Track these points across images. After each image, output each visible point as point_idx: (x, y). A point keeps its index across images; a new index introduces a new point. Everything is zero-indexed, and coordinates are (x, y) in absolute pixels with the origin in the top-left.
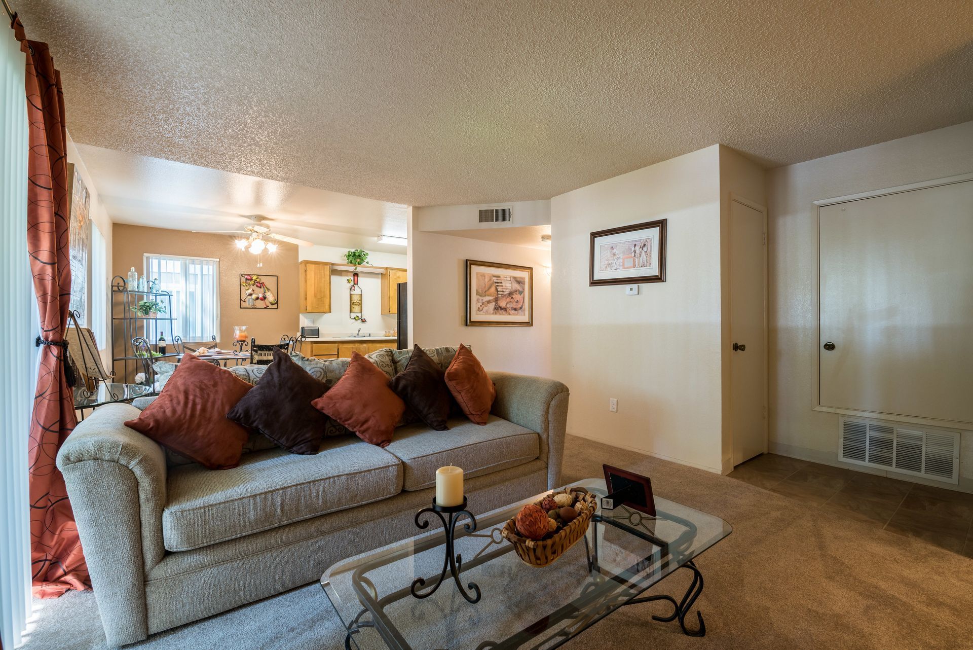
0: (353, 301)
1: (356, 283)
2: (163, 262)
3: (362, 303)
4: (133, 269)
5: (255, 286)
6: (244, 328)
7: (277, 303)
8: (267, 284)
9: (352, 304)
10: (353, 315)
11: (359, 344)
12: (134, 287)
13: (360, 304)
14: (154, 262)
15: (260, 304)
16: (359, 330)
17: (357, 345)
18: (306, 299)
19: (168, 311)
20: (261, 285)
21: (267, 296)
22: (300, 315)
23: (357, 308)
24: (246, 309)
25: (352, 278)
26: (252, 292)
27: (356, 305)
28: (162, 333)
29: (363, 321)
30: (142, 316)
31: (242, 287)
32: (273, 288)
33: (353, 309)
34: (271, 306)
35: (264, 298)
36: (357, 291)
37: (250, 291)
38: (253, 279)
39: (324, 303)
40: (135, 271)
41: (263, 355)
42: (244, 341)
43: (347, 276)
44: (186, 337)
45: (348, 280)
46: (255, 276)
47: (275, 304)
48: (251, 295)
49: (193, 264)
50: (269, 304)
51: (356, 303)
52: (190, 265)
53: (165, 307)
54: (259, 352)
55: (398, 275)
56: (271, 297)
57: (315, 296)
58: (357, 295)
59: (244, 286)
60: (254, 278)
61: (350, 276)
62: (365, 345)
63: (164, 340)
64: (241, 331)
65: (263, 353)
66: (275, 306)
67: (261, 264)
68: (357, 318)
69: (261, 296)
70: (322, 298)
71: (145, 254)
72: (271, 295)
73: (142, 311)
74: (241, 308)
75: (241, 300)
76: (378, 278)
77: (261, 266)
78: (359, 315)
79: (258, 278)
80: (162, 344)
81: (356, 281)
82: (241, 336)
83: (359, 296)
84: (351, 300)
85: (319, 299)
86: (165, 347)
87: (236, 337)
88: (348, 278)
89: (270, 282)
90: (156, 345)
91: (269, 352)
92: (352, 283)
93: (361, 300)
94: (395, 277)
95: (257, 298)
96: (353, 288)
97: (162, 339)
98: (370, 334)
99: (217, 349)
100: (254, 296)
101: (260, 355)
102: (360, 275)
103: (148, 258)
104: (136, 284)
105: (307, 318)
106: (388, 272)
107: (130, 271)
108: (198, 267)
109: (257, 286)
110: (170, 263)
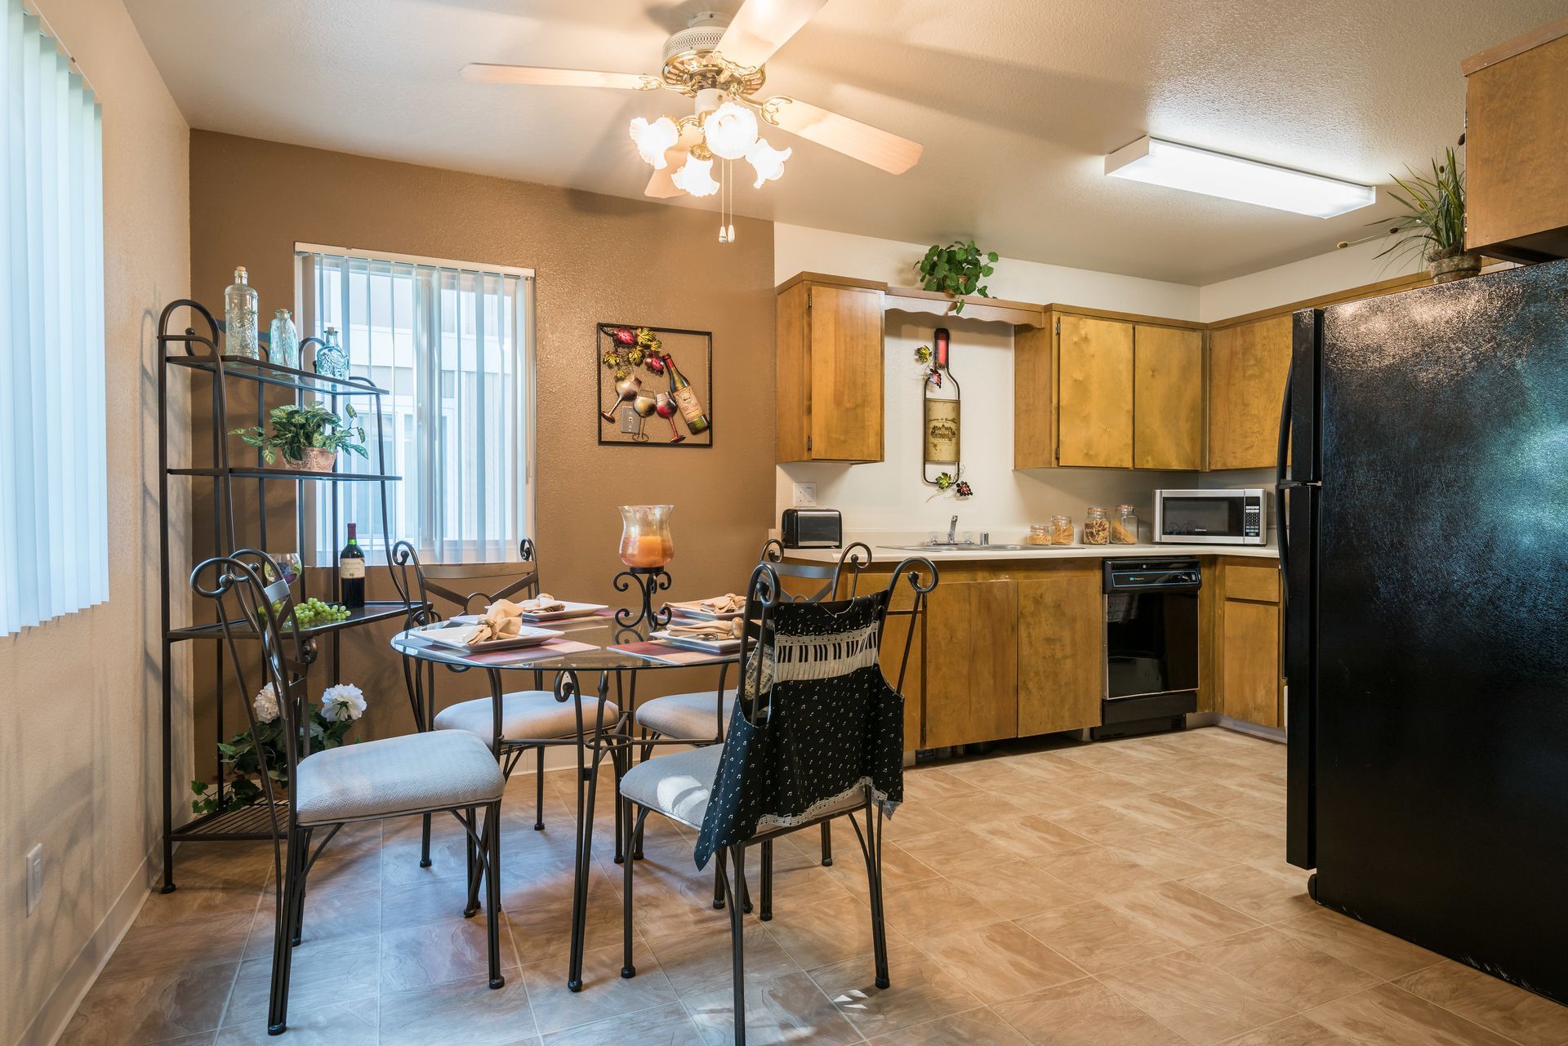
0: (934, 424)
1: (941, 365)
2: (357, 279)
3: (958, 429)
4: (242, 276)
5: (643, 366)
6: (657, 512)
7: (709, 427)
8: (679, 360)
9: (929, 432)
10: (934, 472)
11: (986, 574)
12: (244, 346)
13: (955, 434)
14: (330, 279)
15: (658, 429)
16: (954, 523)
17: (981, 577)
18: (809, 411)
19: (371, 446)
20: (662, 365)
21: (682, 404)
22: (778, 467)
23: (944, 449)
24: (617, 448)
25: (931, 346)
26: (635, 388)
27: (943, 436)
28: (352, 529)
29: (963, 491)
30: (277, 462)
31: (604, 368)
32: (699, 377)
33: (932, 450)
34: (690, 439)
35: (671, 410)
36: (946, 391)
37: (626, 386)
38: (640, 340)
39: (863, 427)
40: (251, 284)
41: (796, 653)
42: (658, 570)
43: (915, 337)
44: (429, 542)
45: (919, 350)
46: (646, 331)
47: (704, 429)
48: (630, 397)
49: (453, 287)
50: (684, 431)
51: (943, 431)
52: (443, 291)
53: (361, 433)
54: (781, 640)
55: (1083, 332)
56: (691, 406)
57: (838, 402)
58: (945, 401)
59: (610, 366)
60: (643, 337)
61: (924, 338)
62: (1004, 578)
63: (360, 555)
64: (646, 524)
65: (795, 642)
66: (703, 438)
67: (731, 228)
68: (945, 483)
69: (661, 402)
70: (857, 406)
71: (299, 247)
72: (694, 401)
73: (281, 446)
74: (601, 443)
75: (601, 414)
76: (1005, 346)
77: (731, 236)
78: (951, 470)
79: (653, 339)
80: (354, 569)
81: (941, 356)
82: (647, 550)
83: (949, 406)
84: (927, 420)
85: (848, 410)
86: (362, 580)
87: (630, 551)
88: (920, 344)
89: (686, 354)
90: (335, 569)
91: (819, 640)
92: (930, 362)
93: (957, 420)
94: (1075, 339)
95: (651, 410)
96: (934, 379)
97: (352, 552)
98: (986, 536)
99: (545, 601)
100: (641, 402)
101: (785, 655)
102: (953, 334)
103: (308, 260)
104: (252, 334)
105: (798, 481)
106: (1055, 320)
107: (232, 282)
108: (468, 299)
109: (650, 367)
110: (380, 282)
